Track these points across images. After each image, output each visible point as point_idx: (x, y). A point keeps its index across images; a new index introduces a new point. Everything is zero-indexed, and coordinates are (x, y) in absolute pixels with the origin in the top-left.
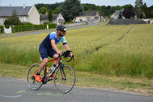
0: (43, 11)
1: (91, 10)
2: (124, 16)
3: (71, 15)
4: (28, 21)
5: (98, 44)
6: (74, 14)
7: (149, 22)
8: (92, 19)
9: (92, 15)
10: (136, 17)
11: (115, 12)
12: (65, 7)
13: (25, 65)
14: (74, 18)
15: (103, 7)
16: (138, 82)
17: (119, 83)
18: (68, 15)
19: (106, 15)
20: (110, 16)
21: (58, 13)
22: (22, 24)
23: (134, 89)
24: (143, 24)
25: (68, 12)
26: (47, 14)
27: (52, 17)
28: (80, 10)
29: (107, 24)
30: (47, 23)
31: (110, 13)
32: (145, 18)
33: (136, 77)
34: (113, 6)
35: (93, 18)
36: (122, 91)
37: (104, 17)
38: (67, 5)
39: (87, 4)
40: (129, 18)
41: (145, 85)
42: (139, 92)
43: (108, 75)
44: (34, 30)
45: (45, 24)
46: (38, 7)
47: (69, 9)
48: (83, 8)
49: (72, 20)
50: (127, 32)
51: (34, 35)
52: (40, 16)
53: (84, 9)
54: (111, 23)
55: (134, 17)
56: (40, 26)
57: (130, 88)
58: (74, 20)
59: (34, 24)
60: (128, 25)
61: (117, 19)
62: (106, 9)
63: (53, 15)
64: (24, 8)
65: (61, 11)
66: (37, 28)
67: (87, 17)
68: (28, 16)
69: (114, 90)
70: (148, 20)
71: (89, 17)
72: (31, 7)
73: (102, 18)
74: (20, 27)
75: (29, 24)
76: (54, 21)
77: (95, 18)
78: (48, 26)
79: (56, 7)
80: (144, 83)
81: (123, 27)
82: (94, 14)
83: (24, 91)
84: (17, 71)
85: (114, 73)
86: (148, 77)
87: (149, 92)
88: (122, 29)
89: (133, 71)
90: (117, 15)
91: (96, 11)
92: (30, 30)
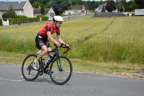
0: (35, 6)
1: (78, 5)
3: (61, 9)
4: (23, 15)
6: (63, 8)
7: (128, 15)
8: (79, 13)
9: (79, 9)
11: (99, 6)
12: (55, 2)
13: (24, 54)
14: (63, 11)
15: (89, 2)
16: (123, 67)
17: (108, 68)
18: (58, 9)
19: (91, 9)
20: (95, 10)
21: (49, 7)
22: (19, 17)
23: (121, 73)
24: (123, 17)
25: (58, 6)
26: (39, 8)
27: (44, 11)
28: (68, 4)
29: (93, 17)
30: (40, 16)
31: (95, 8)
32: (125, 11)
33: (122, 62)
34: (97, 1)
35: (80, 11)
36: (111, 75)
37: (89, 11)
40: (111, 11)
41: (129, 69)
42: (125, 75)
43: (97, 61)
44: (29, 22)
45: (38, 17)
46: (32, 2)
47: (59, 4)
49: (62, 13)
50: (110, 23)
51: (29, 27)
52: (34, 10)
53: (72, 4)
54: (96, 16)
56: (34, 18)
57: (117, 72)
58: (63, 13)
59: (28, 17)
60: (110, 18)
61: (101, 12)
62: (91, 4)
63: (45, 9)
64: (20, 3)
65: (52, 6)
66: (31, 20)
67: (75, 11)
68: (23, 10)
69: (103, 74)
70: (127, 13)
71: (77, 11)
72: (26, 2)
73: (87, 12)
74: (16, 20)
75: (24, 17)
76: (46, 14)
77: (82, 12)
79: (47, 2)
80: (129, 67)
81: (107, 19)
82: (81, 8)
84: (17, 58)
85: (103, 59)
86: (132, 63)
87: (134, 75)
88: (106, 21)
89: (118, 58)
90: (101, 9)
91: (82, 5)
92: (25, 23)
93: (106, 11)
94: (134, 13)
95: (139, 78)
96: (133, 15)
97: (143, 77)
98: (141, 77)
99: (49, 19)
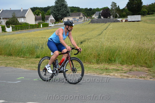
0: (37, 13)
1: (76, 12)
2: (103, 16)
3: (60, 16)
4: (25, 22)
5: (82, 39)
6: (63, 15)
7: (122, 21)
9: (77, 16)
10: (112, 17)
11: (95, 13)
12: (55, 10)
13: (24, 57)
14: (63, 18)
15: (86, 9)
16: (113, 68)
17: (99, 69)
18: (58, 16)
19: (88, 16)
20: (91, 17)
21: (50, 15)
22: (21, 24)
23: (110, 74)
24: (117, 23)
25: (58, 13)
26: (40, 15)
27: (45, 18)
28: (67, 12)
29: (90, 23)
30: (41, 23)
31: (92, 14)
32: (119, 18)
33: (112, 64)
34: (94, 9)
35: (78, 18)
36: (101, 76)
37: (87, 17)
38: (56, 8)
39: (73, 7)
40: (107, 18)
41: (118, 70)
42: (114, 75)
43: (90, 63)
44: (31, 29)
45: (39, 24)
46: (34, 10)
47: (58, 11)
48: (70, 10)
49: (61, 20)
50: (105, 29)
51: (30, 33)
52: (35, 17)
54: (93, 22)
55: (110, 17)
56: (35, 25)
57: (107, 72)
58: (63, 20)
59: (30, 24)
60: (106, 23)
61: (97, 18)
62: (89, 11)
63: (46, 16)
64: (22, 11)
65: (52, 13)
66: (33, 27)
67: (73, 17)
68: (25, 17)
69: (94, 75)
70: (121, 19)
71: (75, 17)
72: (28, 10)
73: (85, 18)
74: (19, 27)
75: (26, 24)
76: (47, 21)
77: (80, 18)
78: (41, 25)
79: (48, 10)
80: (118, 68)
81: (102, 25)
82: (79, 15)
83: (23, 78)
84: (17, 62)
85: (95, 61)
86: (121, 64)
87: (121, 76)
88: (101, 26)
89: (109, 60)
90: (97, 15)
91: (80, 12)
92: (27, 29)
93: (102, 17)
94: (127, 19)
95: (126, 78)
96: (126, 21)
97: (129, 77)
98: (127, 77)
99: (50, 25)
